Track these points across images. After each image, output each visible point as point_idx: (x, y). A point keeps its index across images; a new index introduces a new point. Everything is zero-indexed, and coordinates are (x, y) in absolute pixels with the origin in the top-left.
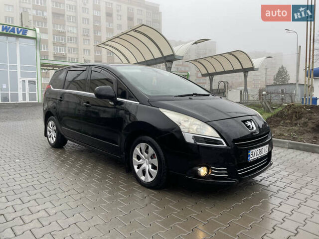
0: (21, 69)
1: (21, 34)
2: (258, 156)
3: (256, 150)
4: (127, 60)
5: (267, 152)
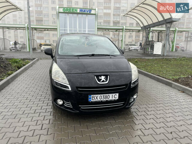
0: (88, 32)
2: (102, 100)
3: (99, 95)
4: (142, 23)
5: (117, 98)
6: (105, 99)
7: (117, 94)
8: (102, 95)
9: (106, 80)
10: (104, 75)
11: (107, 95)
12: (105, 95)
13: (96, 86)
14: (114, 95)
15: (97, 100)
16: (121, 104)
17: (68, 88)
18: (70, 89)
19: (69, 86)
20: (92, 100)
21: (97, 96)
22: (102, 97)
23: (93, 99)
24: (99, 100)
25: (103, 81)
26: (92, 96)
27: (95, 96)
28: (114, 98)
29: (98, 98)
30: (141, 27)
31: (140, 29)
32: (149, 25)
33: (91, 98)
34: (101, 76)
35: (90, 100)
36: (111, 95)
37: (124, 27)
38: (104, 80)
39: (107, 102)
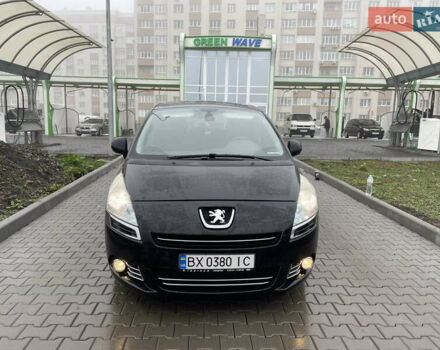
0: (251, 92)
1: (253, 46)
2: (212, 267)
3: (205, 257)
4: (389, 69)
5: (252, 266)
6: (219, 267)
7: (252, 257)
8: (212, 256)
9: (227, 220)
10: (222, 209)
11: (225, 256)
12: (220, 256)
13: (198, 232)
14: (242, 257)
15: (199, 267)
16: (263, 281)
17: (136, 235)
18: (139, 238)
19: (137, 230)
20: (188, 268)
21: (200, 257)
22: (214, 260)
23: (191, 264)
24: (205, 267)
25: (218, 222)
26: (188, 256)
27: (195, 256)
28: (242, 266)
29: (204, 262)
30: (387, 80)
31: (384, 82)
32: (406, 74)
33: (184, 262)
34: (213, 209)
35: (183, 265)
36: (234, 257)
37: (344, 78)
38: (221, 219)
39: (226, 274)
